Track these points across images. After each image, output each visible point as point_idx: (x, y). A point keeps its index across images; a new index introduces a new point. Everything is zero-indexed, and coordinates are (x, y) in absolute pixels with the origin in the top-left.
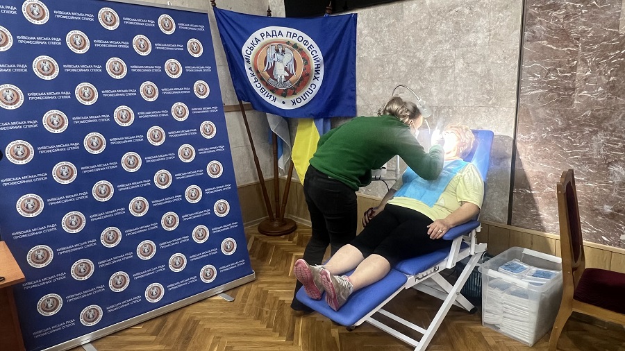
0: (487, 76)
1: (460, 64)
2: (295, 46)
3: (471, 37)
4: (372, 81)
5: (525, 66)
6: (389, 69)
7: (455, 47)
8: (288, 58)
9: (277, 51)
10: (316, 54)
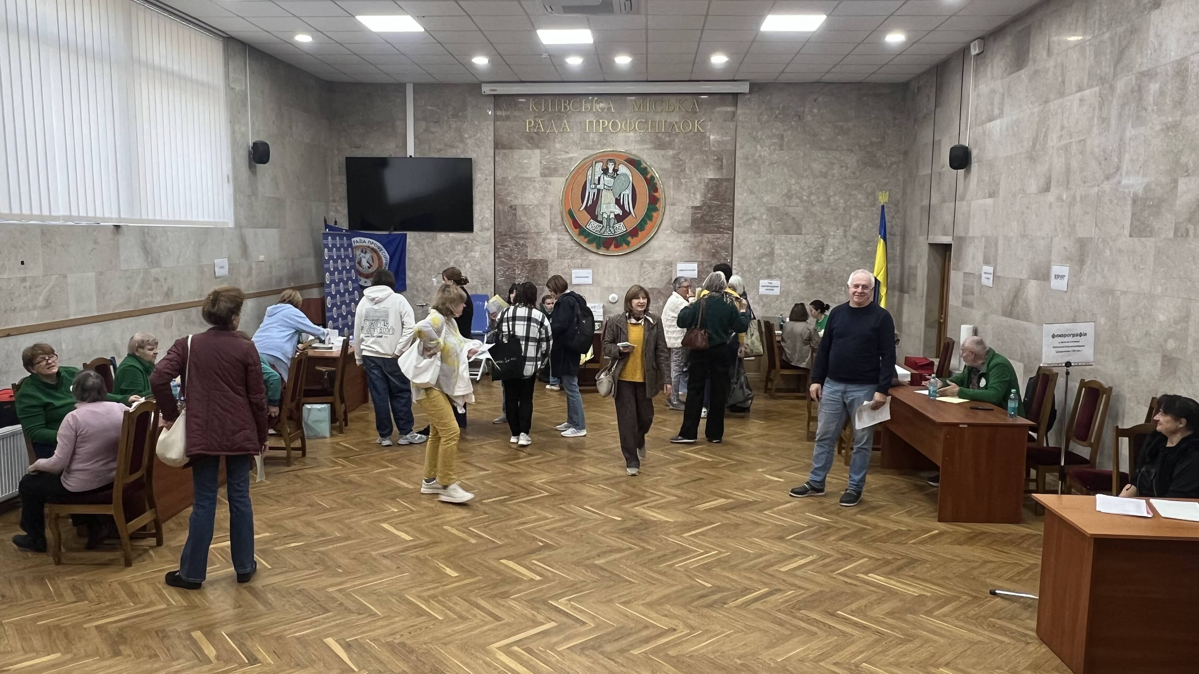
0: (481, 272)
1: (468, 265)
2: (373, 249)
3: (473, 254)
4: (418, 271)
5: (497, 268)
6: (429, 265)
7: (465, 257)
8: (368, 256)
9: (362, 251)
10: (385, 256)
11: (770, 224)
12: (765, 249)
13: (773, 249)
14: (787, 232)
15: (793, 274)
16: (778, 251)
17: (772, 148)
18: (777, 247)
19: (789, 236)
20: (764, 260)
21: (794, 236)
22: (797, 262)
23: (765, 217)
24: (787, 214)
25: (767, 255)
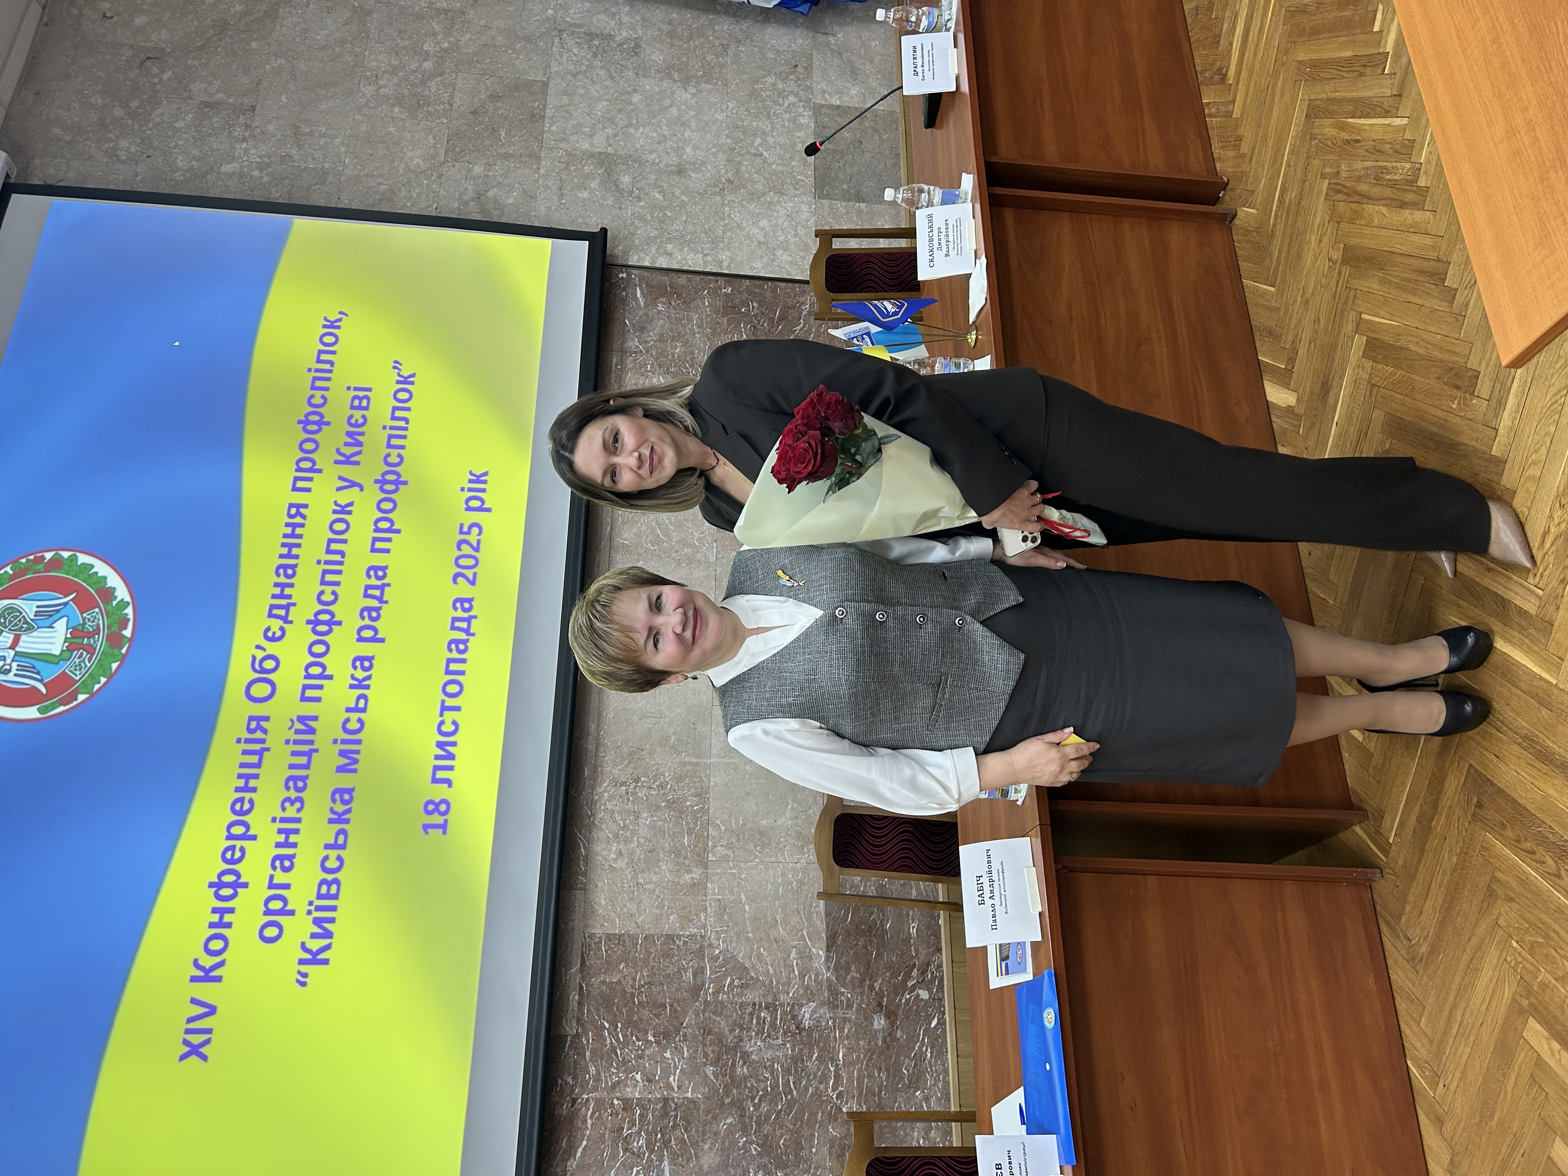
11: (506, 156)
12: (588, 176)
13: (592, 155)
14: (536, 117)
15: (674, 111)
16: (599, 143)
17: (238, 132)
18: (586, 146)
19: (549, 113)
20: (626, 179)
21: (553, 100)
22: (636, 98)
23: (478, 169)
24: (475, 113)
25: (609, 172)
